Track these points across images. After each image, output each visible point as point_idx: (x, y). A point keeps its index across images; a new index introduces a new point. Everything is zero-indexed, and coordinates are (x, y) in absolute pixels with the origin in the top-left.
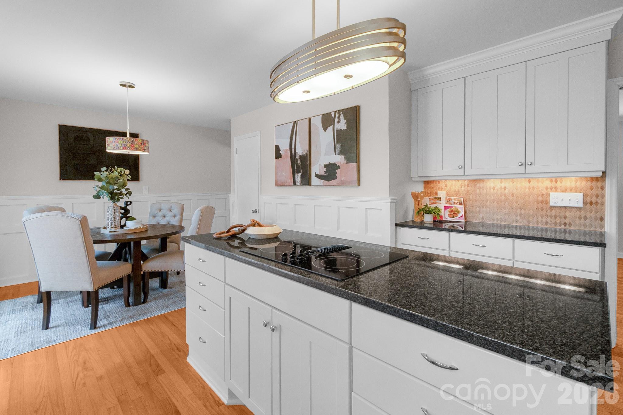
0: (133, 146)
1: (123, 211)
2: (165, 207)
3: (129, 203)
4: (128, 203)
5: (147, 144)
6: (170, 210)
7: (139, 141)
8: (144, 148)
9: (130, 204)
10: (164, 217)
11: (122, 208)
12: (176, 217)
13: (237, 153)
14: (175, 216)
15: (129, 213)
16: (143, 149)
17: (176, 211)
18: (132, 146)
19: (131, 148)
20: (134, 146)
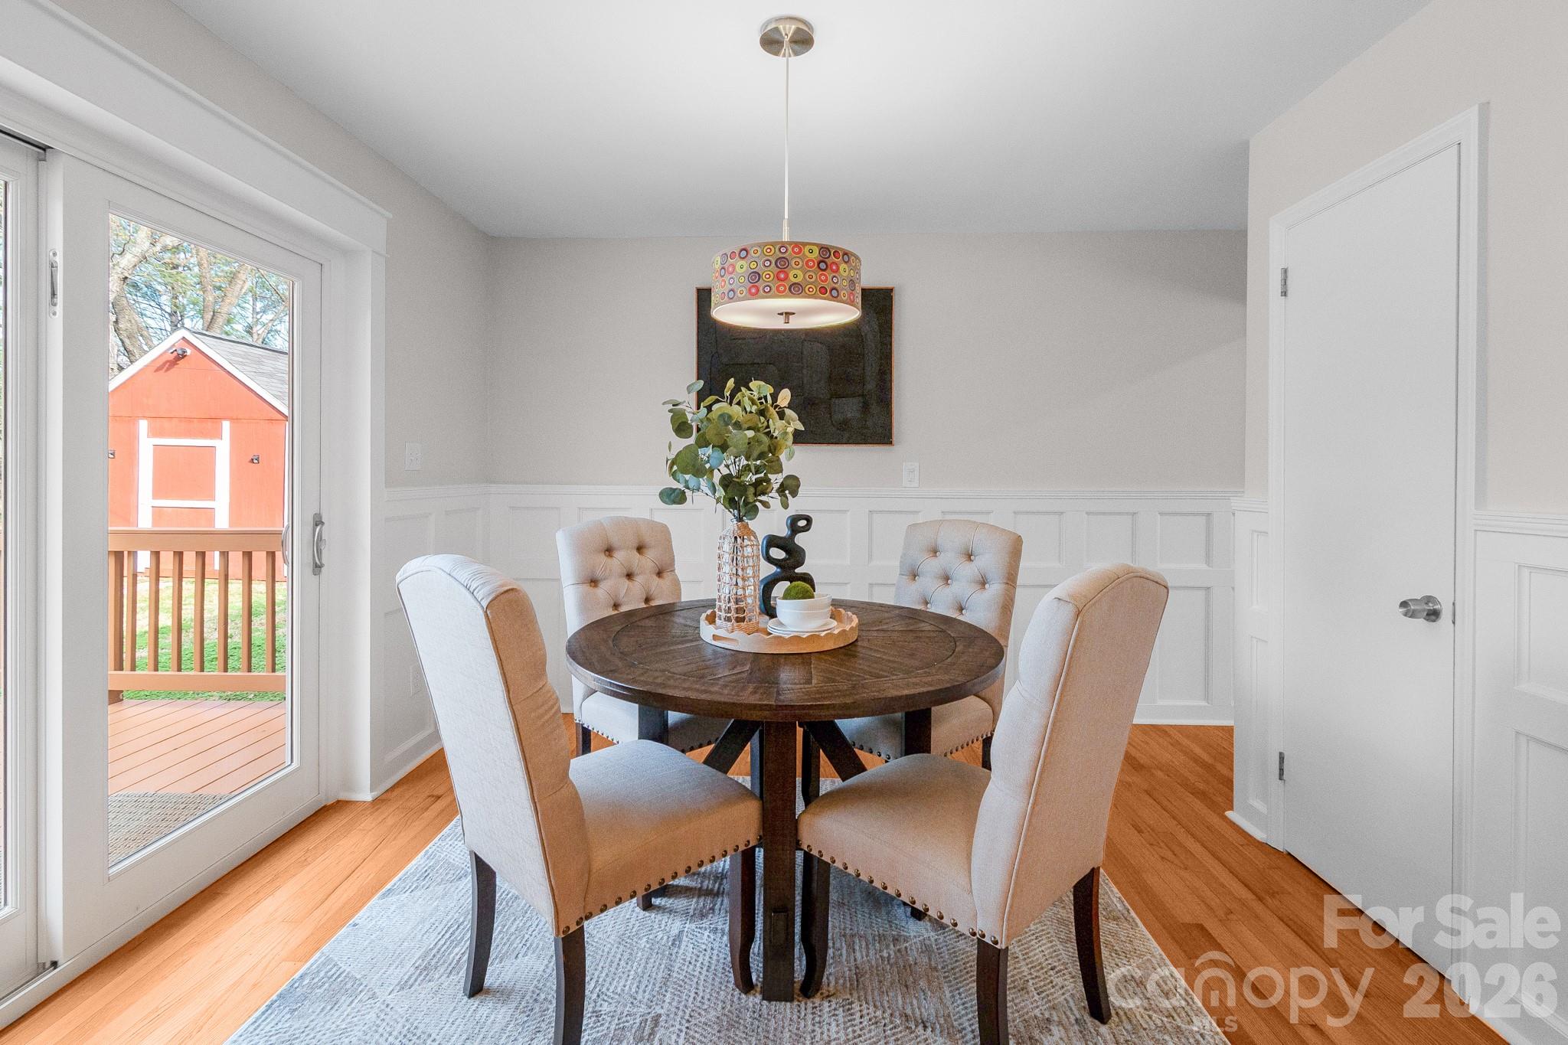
0: (782, 276)
1: (777, 554)
2: (951, 541)
3: (802, 523)
4: (799, 524)
5: (843, 266)
6: (969, 556)
7: (807, 253)
8: (828, 286)
9: (806, 528)
10: (946, 579)
11: (772, 541)
12: (987, 586)
13: (1284, 294)
14: (983, 583)
15: (801, 563)
16: (823, 290)
17: (990, 560)
18: (779, 279)
19: (778, 288)
20: (787, 277)
